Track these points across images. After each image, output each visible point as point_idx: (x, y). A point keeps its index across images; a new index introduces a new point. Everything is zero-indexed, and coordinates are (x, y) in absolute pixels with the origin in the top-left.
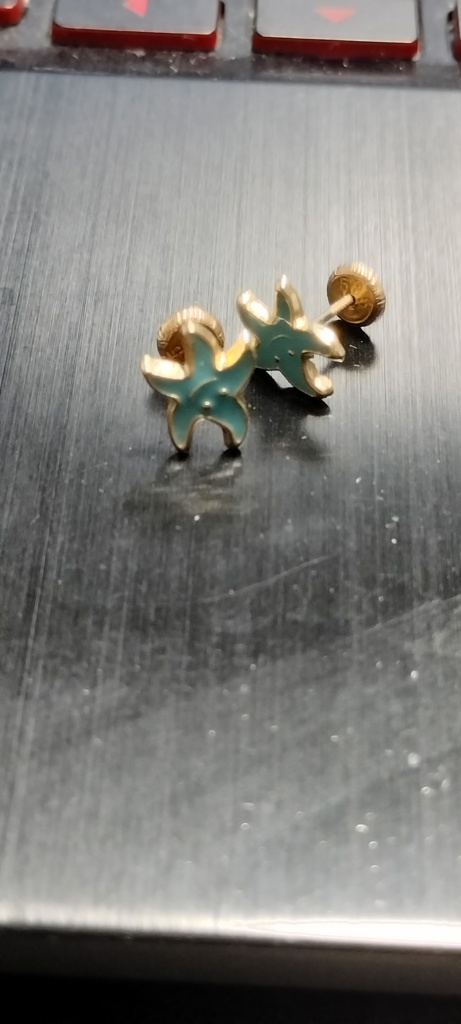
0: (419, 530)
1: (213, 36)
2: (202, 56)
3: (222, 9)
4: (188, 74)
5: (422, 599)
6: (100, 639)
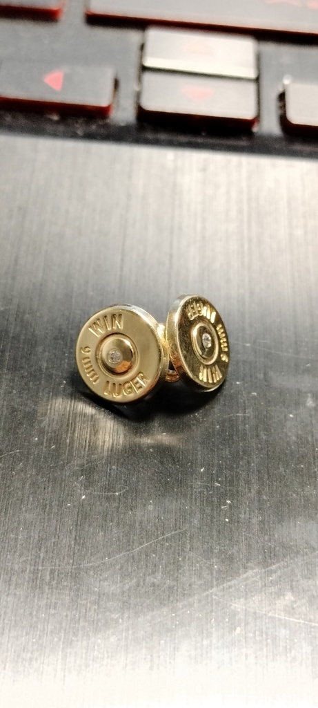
0: (245, 513)
1: (109, 108)
2: (101, 123)
3: (116, 84)
4: (89, 137)
5: (245, 568)
6: (8, 595)
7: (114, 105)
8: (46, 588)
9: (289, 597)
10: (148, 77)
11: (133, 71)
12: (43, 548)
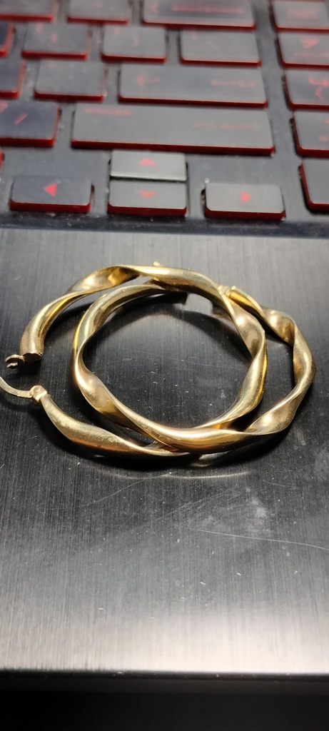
1: (88, 206)
2: (83, 217)
3: (93, 189)
4: (76, 227)
5: (183, 502)
6: (33, 527)
7: (92, 203)
8: (57, 522)
9: (210, 518)
10: (113, 183)
11: (104, 179)
12: (54, 497)
